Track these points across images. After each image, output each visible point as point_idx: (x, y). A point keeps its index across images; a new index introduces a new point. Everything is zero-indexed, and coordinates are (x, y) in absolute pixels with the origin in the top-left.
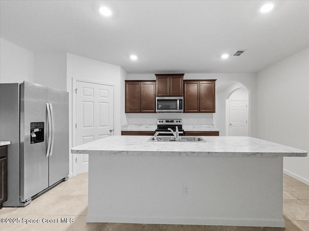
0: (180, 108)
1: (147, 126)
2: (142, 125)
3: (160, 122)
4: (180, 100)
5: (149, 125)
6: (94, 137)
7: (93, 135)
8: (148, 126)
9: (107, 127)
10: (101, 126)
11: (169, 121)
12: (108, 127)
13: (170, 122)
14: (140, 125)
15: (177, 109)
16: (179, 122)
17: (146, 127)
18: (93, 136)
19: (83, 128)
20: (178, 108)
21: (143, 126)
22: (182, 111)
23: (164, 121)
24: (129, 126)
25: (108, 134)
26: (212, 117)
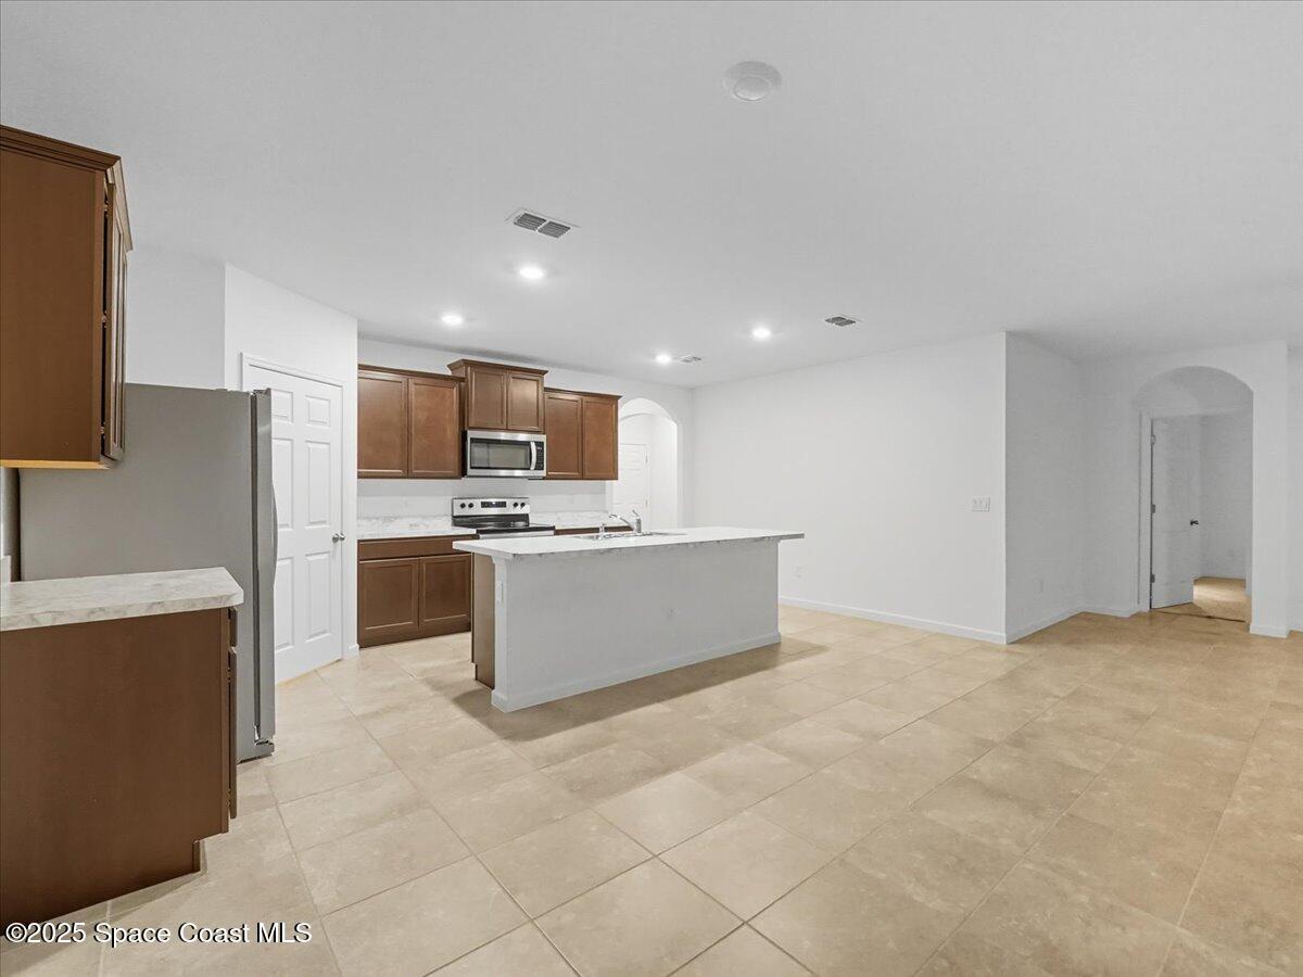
0: (539, 467)
2: (396, 518)
3: (463, 506)
4: (539, 444)
5: (423, 517)
6: (292, 562)
7: (291, 555)
9: (326, 526)
10: (311, 523)
11: (491, 502)
12: (330, 525)
13: (494, 506)
14: (388, 519)
15: (527, 469)
16: (523, 505)
18: (291, 558)
20: (533, 468)
22: (543, 473)
23: (477, 503)
25: (329, 552)
26: (603, 491)
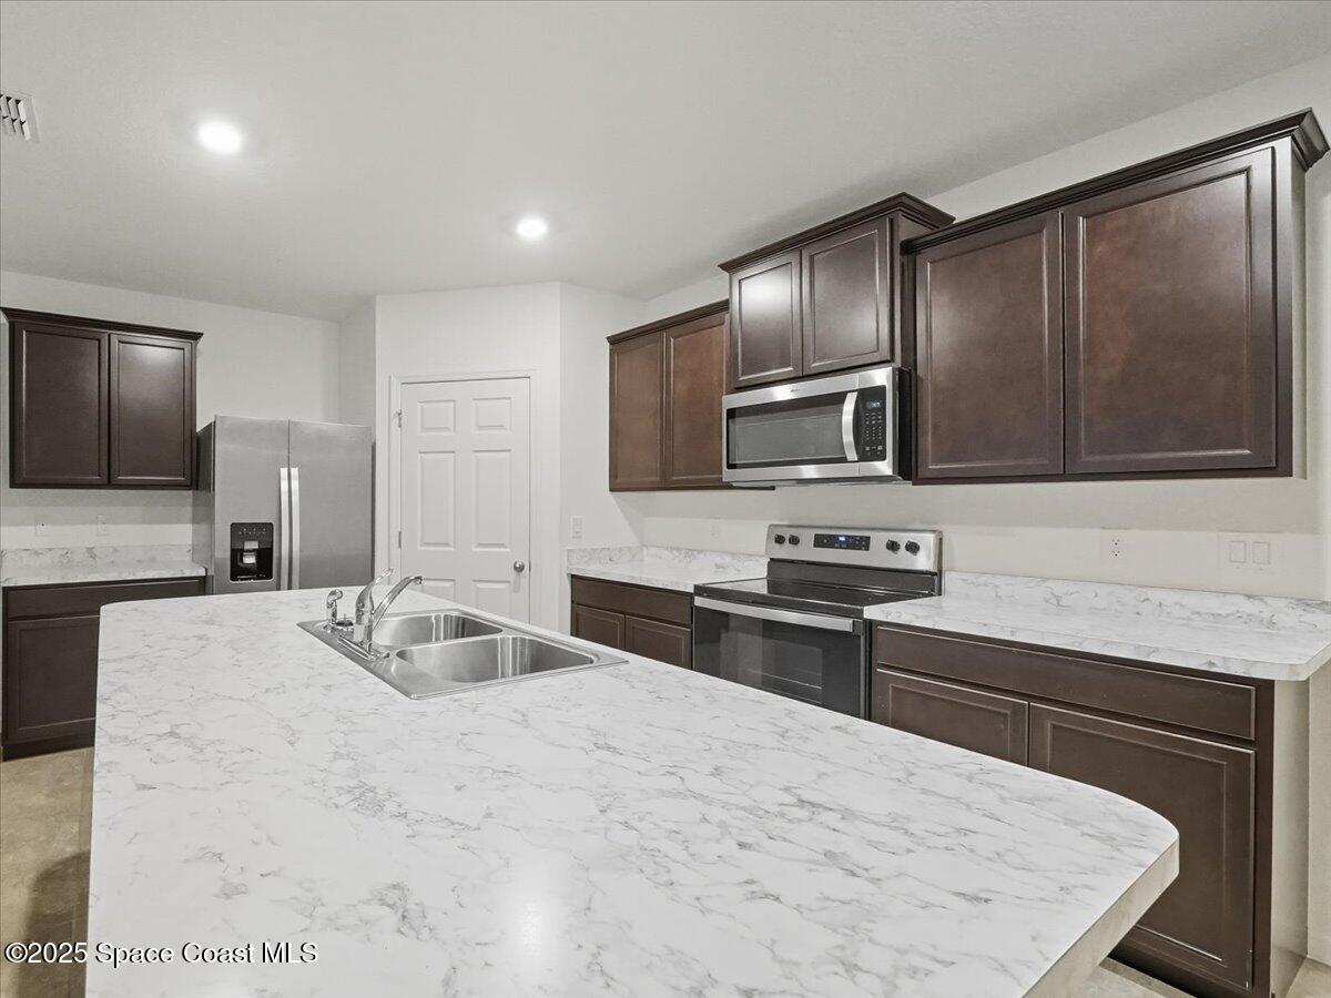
0: (869, 448)
1: (718, 560)
3: (778, 540)
4: (865, 396)
5: (733, 555)
6: (454, 585)
8: (728, 559)
9: (502, 550)
10: (480, 545)
11: (836, 537)
12: (508, 550)
13: (840, 546)
15: (844, 460)
16: (911, 548)
17: (718, 566)
18: (452, 580)
19: (419, 548)
20: (852, 455)
21: (701, 556)
23: (807, 538)
24: (645, 552)
25: (509, 582)
